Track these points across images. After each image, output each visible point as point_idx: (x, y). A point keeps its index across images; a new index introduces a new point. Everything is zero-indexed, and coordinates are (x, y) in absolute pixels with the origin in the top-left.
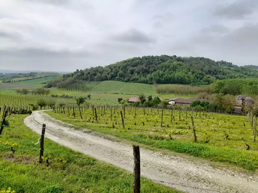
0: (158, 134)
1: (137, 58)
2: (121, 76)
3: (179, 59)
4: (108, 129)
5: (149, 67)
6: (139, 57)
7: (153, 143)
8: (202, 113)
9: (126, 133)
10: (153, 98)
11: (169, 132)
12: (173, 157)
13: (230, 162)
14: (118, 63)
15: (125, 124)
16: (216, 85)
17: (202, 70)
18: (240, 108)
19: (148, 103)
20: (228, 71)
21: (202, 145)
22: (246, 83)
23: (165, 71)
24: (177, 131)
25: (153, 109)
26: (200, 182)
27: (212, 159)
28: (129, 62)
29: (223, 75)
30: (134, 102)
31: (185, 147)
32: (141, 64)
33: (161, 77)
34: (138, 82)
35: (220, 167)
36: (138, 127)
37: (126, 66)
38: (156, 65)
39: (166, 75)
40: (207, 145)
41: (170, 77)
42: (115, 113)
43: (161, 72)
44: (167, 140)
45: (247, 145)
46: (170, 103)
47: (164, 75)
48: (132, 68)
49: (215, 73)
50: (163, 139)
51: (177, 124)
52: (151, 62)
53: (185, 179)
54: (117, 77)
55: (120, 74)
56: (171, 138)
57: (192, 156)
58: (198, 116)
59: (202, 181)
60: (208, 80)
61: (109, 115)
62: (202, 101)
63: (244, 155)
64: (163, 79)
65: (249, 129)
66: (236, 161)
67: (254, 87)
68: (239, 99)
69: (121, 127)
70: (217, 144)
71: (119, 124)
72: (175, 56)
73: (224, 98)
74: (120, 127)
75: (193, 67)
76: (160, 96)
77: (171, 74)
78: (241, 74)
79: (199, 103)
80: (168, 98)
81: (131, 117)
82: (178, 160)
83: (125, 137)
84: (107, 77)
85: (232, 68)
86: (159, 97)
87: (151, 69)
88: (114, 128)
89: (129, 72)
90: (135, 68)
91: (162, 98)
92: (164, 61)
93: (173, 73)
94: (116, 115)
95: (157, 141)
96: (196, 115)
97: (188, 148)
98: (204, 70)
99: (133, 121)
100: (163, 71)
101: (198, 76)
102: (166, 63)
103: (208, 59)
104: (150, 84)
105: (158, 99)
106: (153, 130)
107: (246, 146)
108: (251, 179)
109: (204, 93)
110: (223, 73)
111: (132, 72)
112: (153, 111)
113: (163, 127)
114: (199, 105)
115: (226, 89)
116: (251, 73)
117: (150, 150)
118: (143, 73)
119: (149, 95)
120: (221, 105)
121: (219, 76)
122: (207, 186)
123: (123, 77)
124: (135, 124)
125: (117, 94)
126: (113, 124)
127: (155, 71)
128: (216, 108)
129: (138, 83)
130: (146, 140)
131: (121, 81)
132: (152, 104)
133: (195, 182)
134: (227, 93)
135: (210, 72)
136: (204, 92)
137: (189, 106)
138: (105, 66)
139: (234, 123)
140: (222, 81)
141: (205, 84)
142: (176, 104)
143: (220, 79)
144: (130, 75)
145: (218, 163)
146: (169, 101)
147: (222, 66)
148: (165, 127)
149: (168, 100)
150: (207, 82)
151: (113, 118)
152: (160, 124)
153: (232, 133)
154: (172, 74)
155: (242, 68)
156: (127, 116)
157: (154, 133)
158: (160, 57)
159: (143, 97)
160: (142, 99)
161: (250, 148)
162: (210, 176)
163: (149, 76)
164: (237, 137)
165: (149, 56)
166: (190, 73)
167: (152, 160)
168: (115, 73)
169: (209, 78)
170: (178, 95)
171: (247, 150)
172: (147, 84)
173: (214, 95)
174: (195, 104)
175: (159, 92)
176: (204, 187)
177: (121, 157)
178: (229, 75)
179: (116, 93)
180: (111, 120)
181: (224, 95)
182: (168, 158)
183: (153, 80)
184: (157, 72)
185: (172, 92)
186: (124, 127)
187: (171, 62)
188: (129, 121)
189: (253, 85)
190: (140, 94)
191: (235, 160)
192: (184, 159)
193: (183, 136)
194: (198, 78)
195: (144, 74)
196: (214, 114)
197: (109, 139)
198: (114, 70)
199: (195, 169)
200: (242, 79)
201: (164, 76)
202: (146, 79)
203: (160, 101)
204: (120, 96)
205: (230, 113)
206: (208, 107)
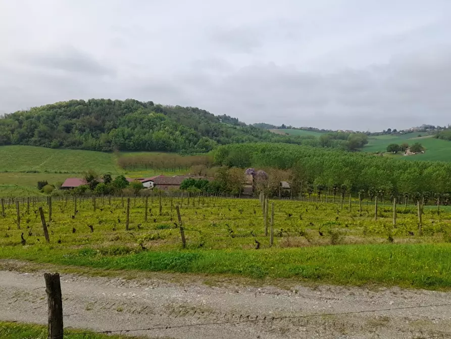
0: (120, 245)
1: (77, 101)
2: (43, 136)
3: (159, 109)
4: (11, 247)
5: (104, 121)
6: (80, 100)
7: (108, 263)
8: (197, 199)
9: (52, 251)
10: (114, 178)
11: (139, 238)
12: (145, 281)
13: (233, 272)
14: (35, 109)
15: (50, 233)
16: (217, 153)
17: (196, 129)
18: (251, 186)
19: (103, 188)
20: (233, 131)
21: (193, 252)
22: (257, 150)
23: (134, 129)
24: (155, 233)
25: (112, 198)
26: (187, 315)
27: (208, 271)
28: (59, 108)
29: (227, 137)
30: (73, 188)
31: (166, 260)
32: (87, 114)
33: (127, 139)
34: (82, 149)
35: (219, 283)
36: (79, 236)
37: (54, 117)
38: (117, 116)
39: (137, 136)
40: (201, 251)
41: (144, 140)
42: (29, 214)
43: (127, 130)
44: (136, 252)
45: (257, 242)
46: (145, 185)
47: (133, 135)
48: (68, 121)
49: (215, 133)
50: (128, 251)
51: (155, 221)
52: (107, 110)
53: (165, 316)
54: (33, 139)
55: (40, 132)
56: (144, 248)
57: (178, 274)
58: (191, 205)
59: (192, 312)
60: (206, 145)
61: (12, 219)
62: (197, 178)
63: (252, 257)
64: (131, 143)
65: (261, 218)
66: (242, 269)
67: (268, 155)
68: (249, 173)
69: (41, 241)
70: (217, 246)
71: (38, 235)
72: (151, 103)
73: (229, 172)
74: (38, 240)
75: (181, 124)
76: (126, 174)
77: (145, 134)
78: (251, 137)
79: (193, 183)
80: (141, 176)
81: (66, 217)
82: (154, 285)
83: (50, 259)
84: (9, 138)
85: (238, 127)
86: (126, 177)
87: (108, 124)
88: (24, 244)
89: (60, 128)
90: (74, 120)
91: (131, 177)
92: (131, 111)
93: (149, 132)
94: (32, 216)
95: (117, 258)
96: (187, 203)
97: (171, 260)
98: (199, 128)
99: (70, 225)
100: (130, 129)
101: (191, 138)
102: (136, 115)
103: (205, 112)
104: (106, 151)
105: (124, 179)
106: (111, 237)
107: (255, 244)
108: (260, 292)
109: (200, 166)
110: (227, 134)
111: (68, 129)
112: (112, 202)
113: (130, 229)
114: (194, 186)
115: (231, 158)
116: (263, 135)
117: (102, 276)
118: (91, 130)
119: (106, 172)
120: (226, 184)
121: (222, 139)
122: (199, 318)
123: (48, 138)
124: (74, 231)
125: (35, 172)
126: (22, 238)
127: (116, 128)
128: (218, 190)
129: (81, 151)
130: (96, 259)
131: (44, 146)
132: (112, 189)
133: (181, 316)
134: (233, 165)
135: (207, 132)
136: (201, 164)
137: (177, 188)
138: (4, 115)
139: (241, 211)
140: (225, 147)
141: (201, 152)
142: (156, 187)
143: (223, 144)
144: (64, 134)
145: (215, 278)
146: (143, 182)
147: (225, 123)
148: (133, 228)
149: (141, 181)
150: (204, 149)
151: (23, 224)
152: (125, 225)
153: (238, 226)
154: (147, 134)
155: (252, 127)
156: (57, 215)
157: (111, 243)
158: (123, 103)
159: (92, 177)
160: (91, 181)
161: (260, 246)
162: (204, 301)
163: (103, 137)
164: (245, 231)
165: (103, 100)
166: (178, 133)
167: (106, 294)
168: (28, 130)
169: (207, 141)
170: (158, 170)
171: (257, 249)
172: (101, 153)
173: (215, 169)
174: (186, 185)
175: (125, 166)
176: (194, 322)
177: (39, 301)
178: (235, 137)
179: (31, 172)
180: (19, 228)
181: (229, 168)
182: (137, 285)
183: (112, 144)
184: (119, 129)
185: (149, 166)
186: (49, 240)
187: (145, 113)
188: (62, 226)
189: (267, 153)
190: (87, 171)
191: (240, 268)
192: (164, 281)
193: (165, 240)
194: (190, 141)
195: (94, 133)
196: (215, 198)
197: (11, 269)
198: (26, 123)
199: (181, 294)
200: (252, 144)
201: (132, 137)
202: (98, 142)
203: (127, 183)
204: (42, 177)
205: (237, 196)
206: (207, 189)
